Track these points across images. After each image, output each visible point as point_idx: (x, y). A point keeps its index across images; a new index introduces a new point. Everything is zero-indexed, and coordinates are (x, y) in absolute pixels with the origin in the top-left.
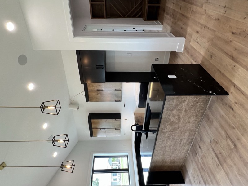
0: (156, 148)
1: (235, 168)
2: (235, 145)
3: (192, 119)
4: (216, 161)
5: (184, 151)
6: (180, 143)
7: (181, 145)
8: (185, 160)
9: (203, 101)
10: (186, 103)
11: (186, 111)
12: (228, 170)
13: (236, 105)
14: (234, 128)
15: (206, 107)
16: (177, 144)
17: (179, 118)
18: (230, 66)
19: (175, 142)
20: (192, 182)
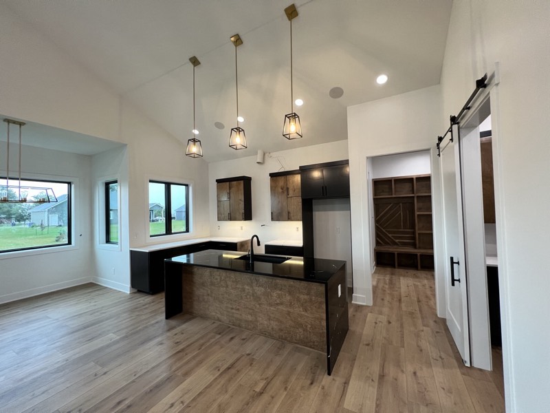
0: (223, 273)
1: (227, 396)
2: (261, 393)
3: (274, 324)
4: (222, 365)
5: (219, 316)
6: (232, 309)
7: (229, 310)
8: (204, 317)
9: (307, 338)
10: (303, 313)
11: (289, 313)
12: (219, 386)
13: (320, 389)
14: (286, 389)
15: (295, 343)
16: (231, 304)
17: (277, 304)
18: (370, 373)
19: (235, 301)
20: (174, 331)
